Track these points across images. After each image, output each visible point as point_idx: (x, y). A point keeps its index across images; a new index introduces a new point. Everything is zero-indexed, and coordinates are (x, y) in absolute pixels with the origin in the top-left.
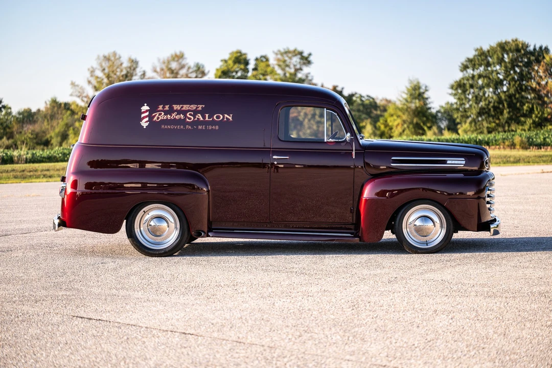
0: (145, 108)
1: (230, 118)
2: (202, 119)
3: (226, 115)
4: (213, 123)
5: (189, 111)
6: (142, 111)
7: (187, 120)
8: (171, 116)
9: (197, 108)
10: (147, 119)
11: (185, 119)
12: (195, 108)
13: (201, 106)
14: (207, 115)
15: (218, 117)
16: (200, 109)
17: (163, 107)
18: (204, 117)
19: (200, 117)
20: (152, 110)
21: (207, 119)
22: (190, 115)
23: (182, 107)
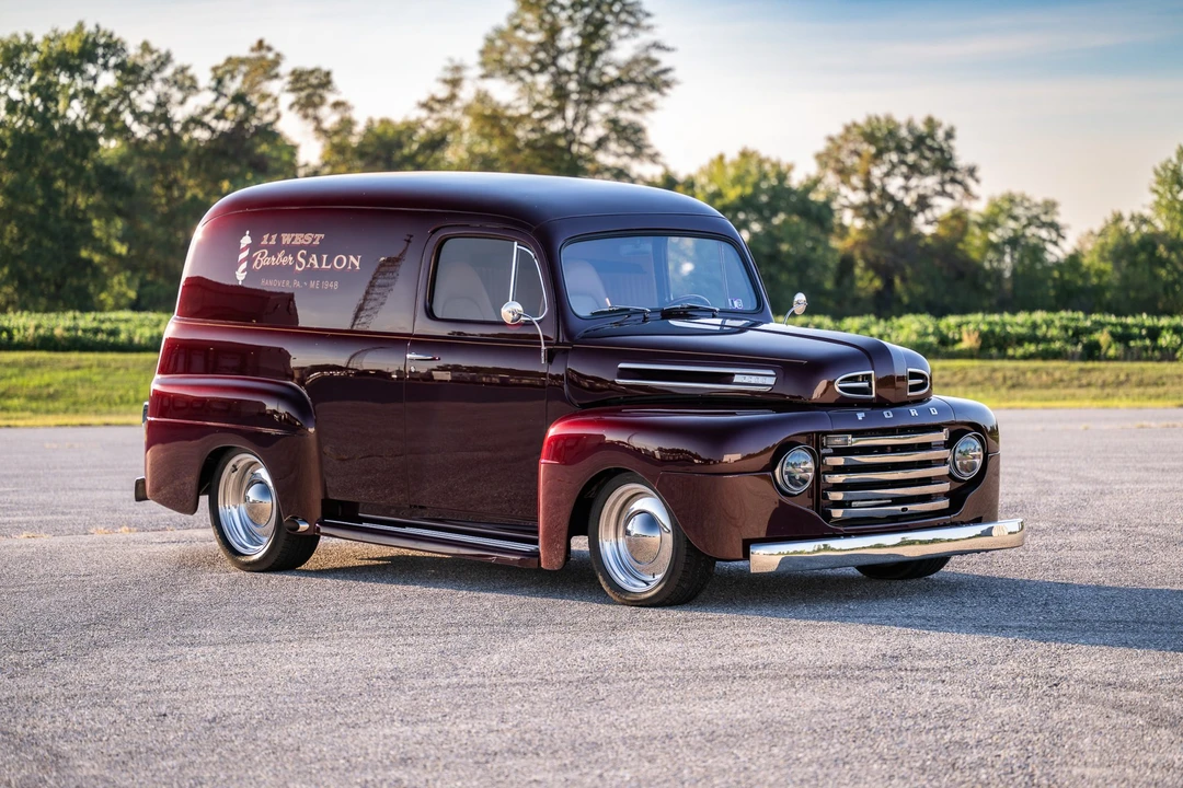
0: (246, 240)
1: (357, 264)
2: (317, 266)
3: (352, 258)
4: (331, 274)
5: (302, 247)
6: (242, 246)
7: (297, 268)
8: (276, 257)
9: (314, 240)
10: (244, 266)
11: (294, 265)
12: (310, 240)
13: (319, 236)
14: (325, 256)
15: (340, 262)
16: (317, 242)
17: (269, 240)
18: (320, 263)
19: (314, 260)
20: (253, 247)
21: (324, 266)
22: (302, 256)
23: (294, 238)
